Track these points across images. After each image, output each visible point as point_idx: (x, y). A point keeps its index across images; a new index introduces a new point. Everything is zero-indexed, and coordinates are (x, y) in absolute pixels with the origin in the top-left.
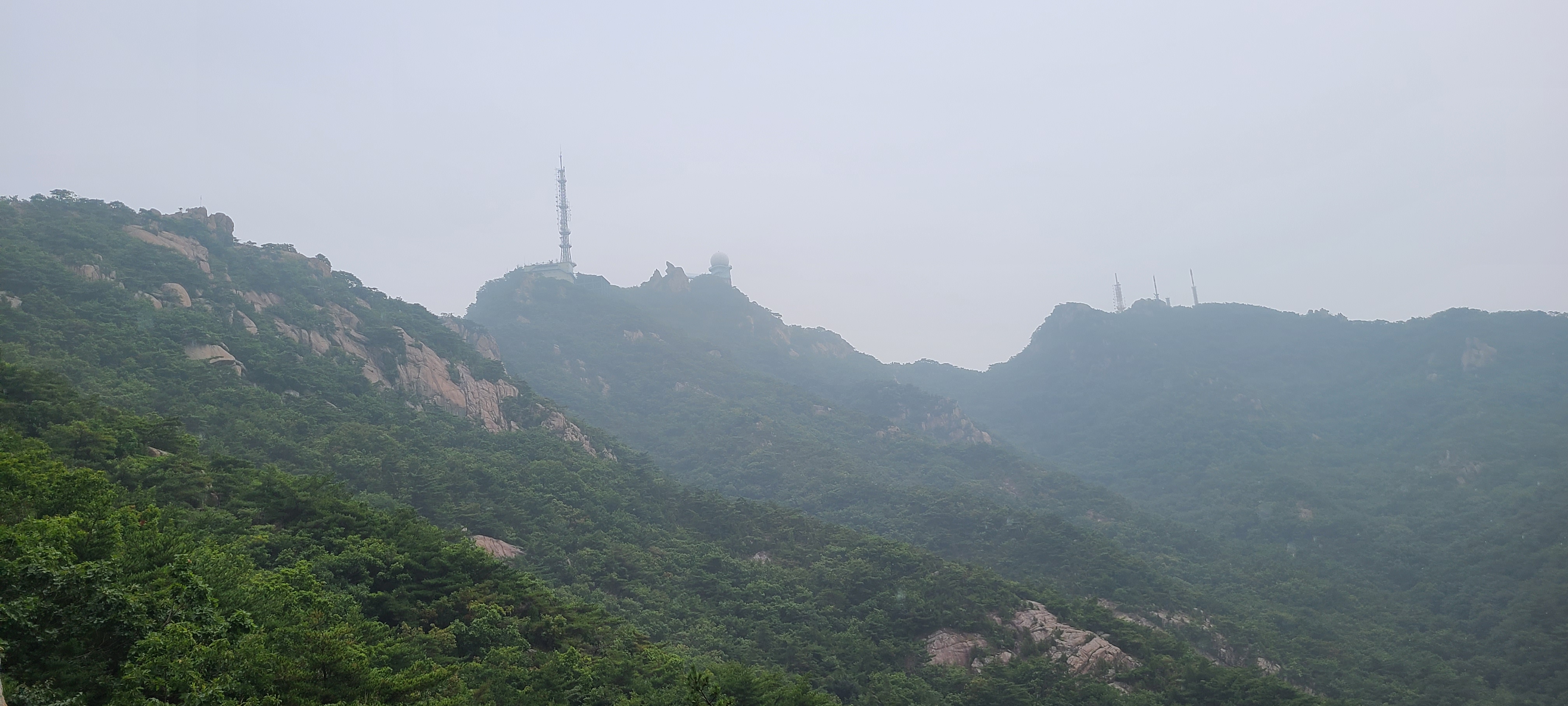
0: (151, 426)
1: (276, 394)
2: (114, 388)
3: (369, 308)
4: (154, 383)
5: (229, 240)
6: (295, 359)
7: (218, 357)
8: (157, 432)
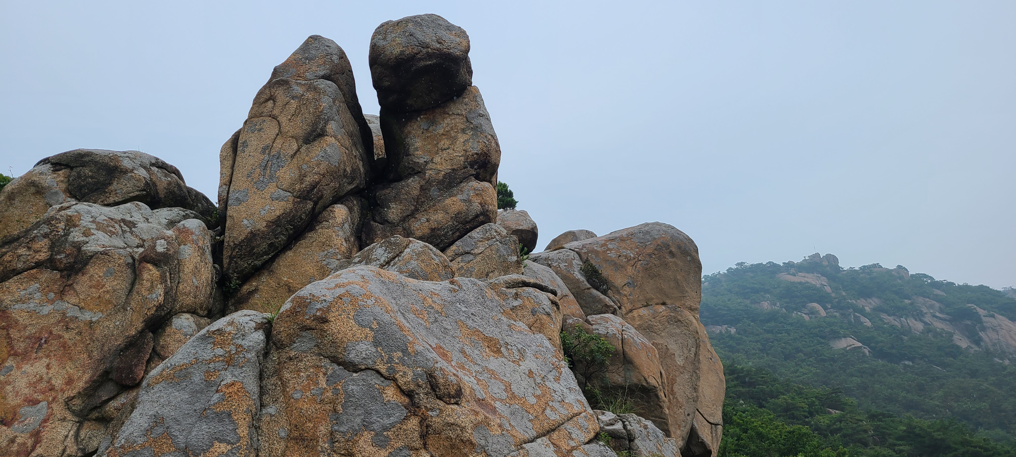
0: (825, 395)
1: (896, 365)
2: (796, 373)
3: (945, 295)
4: (817, 367)
5: (838, 269)
6: (902, 339)
7: (851, 345)
8: (829, 399)
